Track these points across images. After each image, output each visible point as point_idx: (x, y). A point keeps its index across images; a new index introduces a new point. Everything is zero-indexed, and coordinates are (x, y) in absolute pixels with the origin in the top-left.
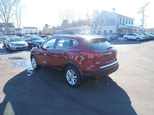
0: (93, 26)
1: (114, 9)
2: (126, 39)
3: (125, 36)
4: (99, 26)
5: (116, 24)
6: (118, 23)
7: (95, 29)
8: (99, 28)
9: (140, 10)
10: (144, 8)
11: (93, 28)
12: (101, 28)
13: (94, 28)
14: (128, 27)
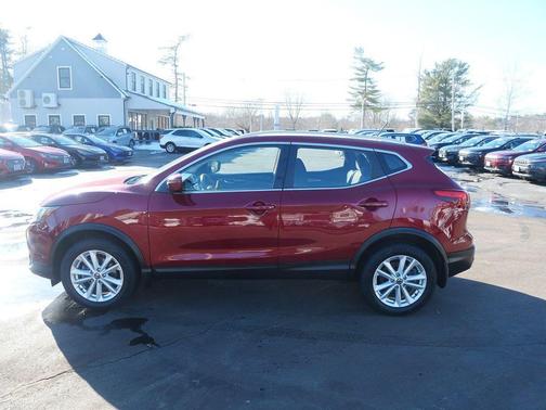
0: (23, 95)
1: (99, 37)
2: (171, 149)
3: (164, 140)
4: (52, 96)
5: (123, 96)
6: (127, 91)
7: (34, 107)
8: (53, 104)
9: (167, 53)
10: (174, 48)
11: (23, 102)
12: (59, 105)
13: (29, 105)
14: (166, 107)
